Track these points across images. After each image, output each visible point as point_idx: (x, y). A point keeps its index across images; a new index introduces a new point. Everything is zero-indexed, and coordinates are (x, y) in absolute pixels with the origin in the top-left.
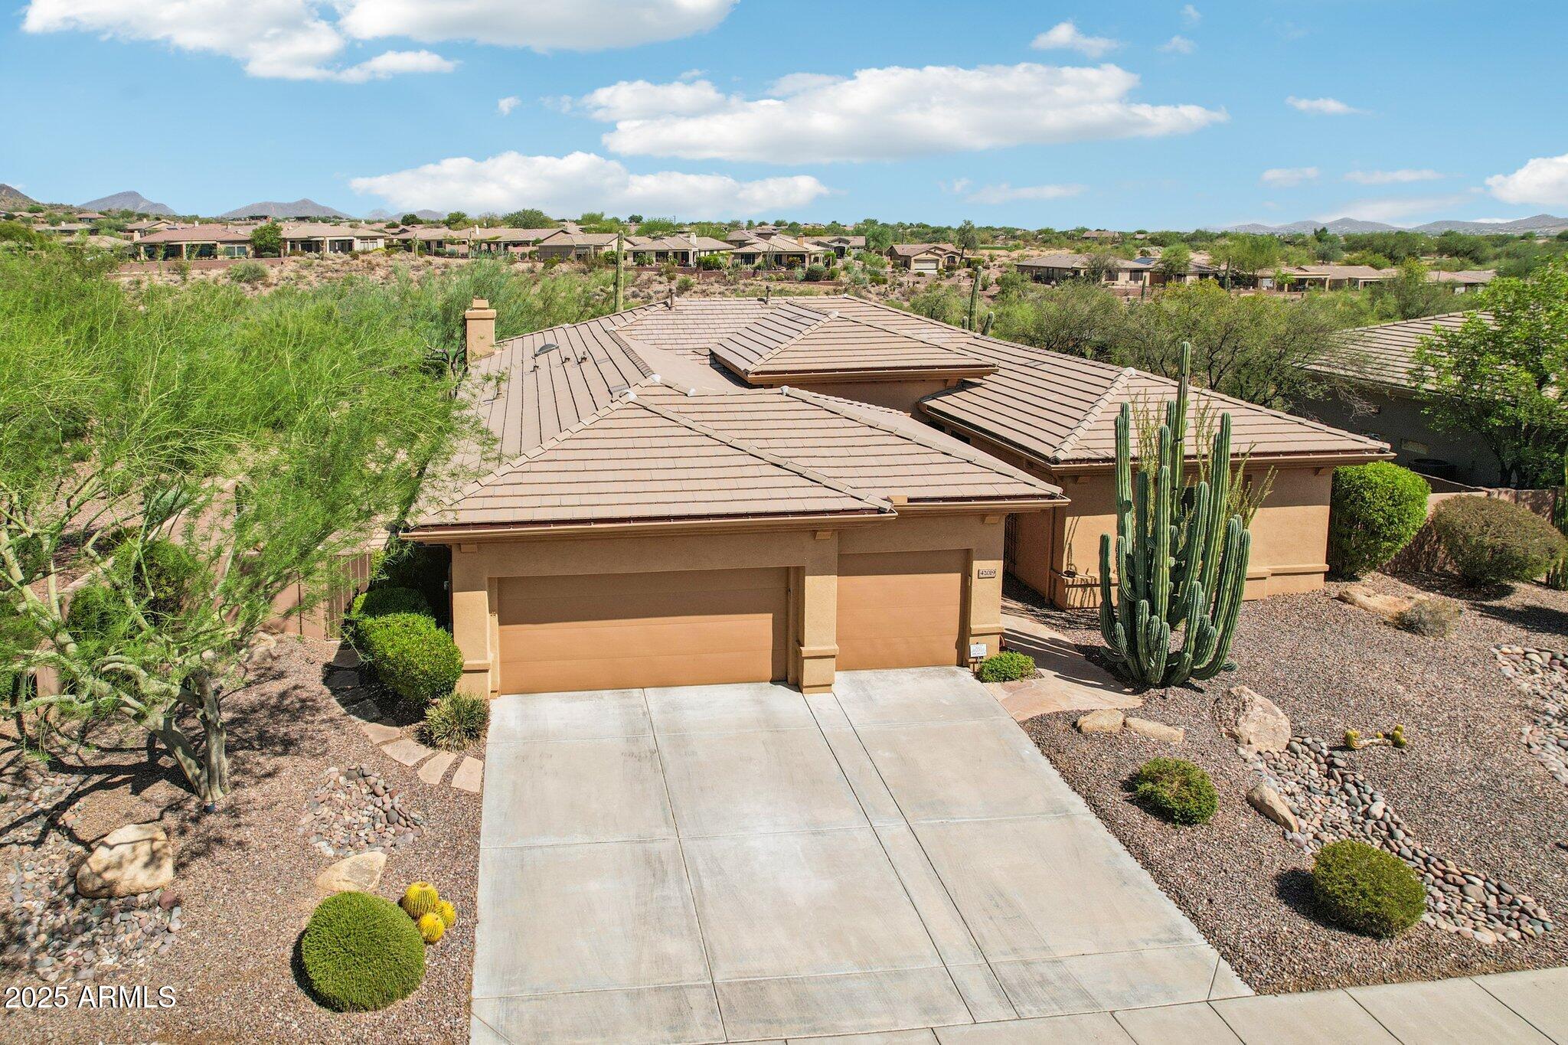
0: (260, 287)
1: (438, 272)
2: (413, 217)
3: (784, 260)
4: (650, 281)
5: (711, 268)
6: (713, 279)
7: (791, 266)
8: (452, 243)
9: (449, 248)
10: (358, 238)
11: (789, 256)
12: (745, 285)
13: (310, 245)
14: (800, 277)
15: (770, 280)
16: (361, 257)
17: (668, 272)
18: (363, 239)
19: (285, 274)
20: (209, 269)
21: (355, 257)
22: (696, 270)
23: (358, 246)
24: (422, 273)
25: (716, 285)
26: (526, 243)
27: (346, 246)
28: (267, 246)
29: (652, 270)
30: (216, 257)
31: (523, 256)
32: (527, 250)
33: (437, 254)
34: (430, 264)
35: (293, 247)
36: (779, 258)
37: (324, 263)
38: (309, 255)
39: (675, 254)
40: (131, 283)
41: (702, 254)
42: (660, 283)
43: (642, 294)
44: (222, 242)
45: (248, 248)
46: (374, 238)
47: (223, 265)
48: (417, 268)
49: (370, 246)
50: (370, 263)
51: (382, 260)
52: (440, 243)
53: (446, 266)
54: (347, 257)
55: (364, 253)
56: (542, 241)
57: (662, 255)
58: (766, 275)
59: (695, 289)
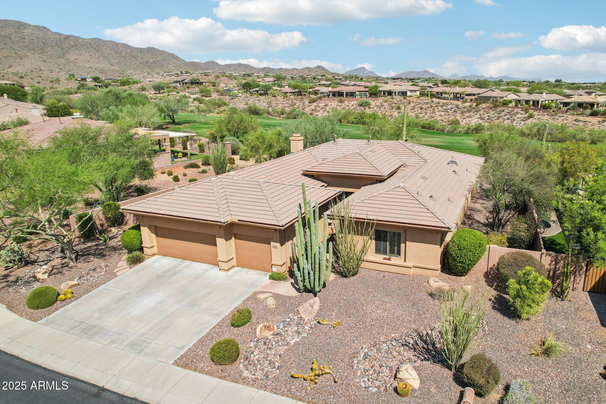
0: (367, 108)
1: (434, 105)
2: (446, 81)
3: (585, 105)
4: (517, 113)
5: (547, 108)
6: (546, 113)
7: (585, 108)
8: (445, 93)
9: (444, 95)
10: (409, 91)
11: (587, 104)
12: (560, 117)
13: (390, 93)
14: (588, 114)
15: (573, 114)
16: (408, 98)
17: (526, 109)
18: (411, 91)
19: (377, 104)
20: (351, 101)
21: (405, 98)
22: (540, 109)
23: (409, 94)
24: (429, 105)
25: (546, 116)
26: (474, 95)
27: (404, 94)
28: (374, 93)
29: (520, 108)
30: (355, 97)
31: (471, 100)
32: (473, 97)
33: (438, 98)
34: (433, 102)
35: (384, 94)
36: (580, 105)
37: (393, 100)
38: (389, 97)
39: (534, 102)
40: (324, 106)
41: (547, 102)
42: (521, 114)
43: (511, 119)
44: (358, 91)
45: (367, 94)
46: (415, 91)
47: (357, 100)
48: (427, 104)
49: (413, 94)
50: (410, 101)
51: (415, 100)
52: (441, 93)
53: (439, 103)
54: (402, 98)
55: (410, 96)
56: (480, 94)
57: (527, 102)
58: (572, 112)
59: (535, 117)
